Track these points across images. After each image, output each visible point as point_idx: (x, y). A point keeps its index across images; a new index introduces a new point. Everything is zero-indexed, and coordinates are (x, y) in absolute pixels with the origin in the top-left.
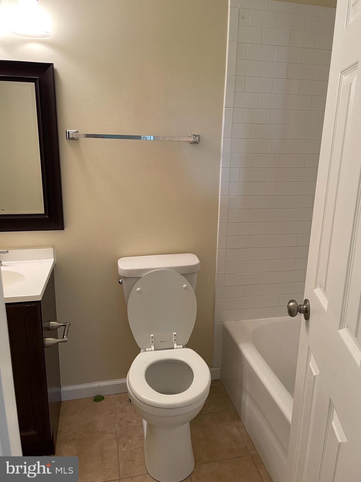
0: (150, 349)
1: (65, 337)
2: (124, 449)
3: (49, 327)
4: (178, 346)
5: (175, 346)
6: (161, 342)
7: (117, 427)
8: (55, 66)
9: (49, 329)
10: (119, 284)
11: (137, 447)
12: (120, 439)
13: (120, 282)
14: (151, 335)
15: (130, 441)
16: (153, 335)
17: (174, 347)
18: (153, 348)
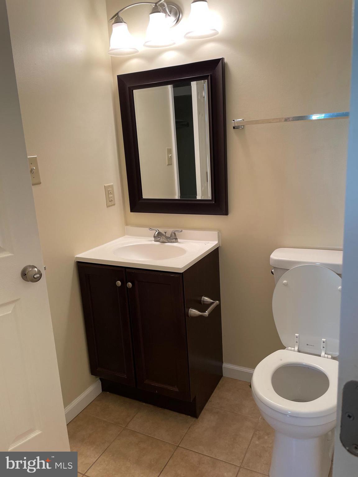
0: (293, 349)
1: (206, 312)
2: (257, 442)
3: (201, 300)
4: (326, 355)
5: (323, 354)
6: (307, 345)
7: (260, 418)
8: (226, 60)
9: (200, 302)
10: (272, 274)
11: (270, 446)
12: (258, 431)
13: (272, 272)
14: (296, 335)
15: (266, 437)
16: (298, 335)
17: (321, 355)
18: (296, 348)
